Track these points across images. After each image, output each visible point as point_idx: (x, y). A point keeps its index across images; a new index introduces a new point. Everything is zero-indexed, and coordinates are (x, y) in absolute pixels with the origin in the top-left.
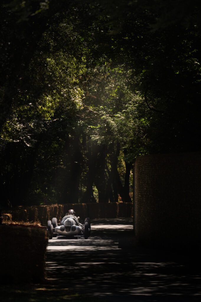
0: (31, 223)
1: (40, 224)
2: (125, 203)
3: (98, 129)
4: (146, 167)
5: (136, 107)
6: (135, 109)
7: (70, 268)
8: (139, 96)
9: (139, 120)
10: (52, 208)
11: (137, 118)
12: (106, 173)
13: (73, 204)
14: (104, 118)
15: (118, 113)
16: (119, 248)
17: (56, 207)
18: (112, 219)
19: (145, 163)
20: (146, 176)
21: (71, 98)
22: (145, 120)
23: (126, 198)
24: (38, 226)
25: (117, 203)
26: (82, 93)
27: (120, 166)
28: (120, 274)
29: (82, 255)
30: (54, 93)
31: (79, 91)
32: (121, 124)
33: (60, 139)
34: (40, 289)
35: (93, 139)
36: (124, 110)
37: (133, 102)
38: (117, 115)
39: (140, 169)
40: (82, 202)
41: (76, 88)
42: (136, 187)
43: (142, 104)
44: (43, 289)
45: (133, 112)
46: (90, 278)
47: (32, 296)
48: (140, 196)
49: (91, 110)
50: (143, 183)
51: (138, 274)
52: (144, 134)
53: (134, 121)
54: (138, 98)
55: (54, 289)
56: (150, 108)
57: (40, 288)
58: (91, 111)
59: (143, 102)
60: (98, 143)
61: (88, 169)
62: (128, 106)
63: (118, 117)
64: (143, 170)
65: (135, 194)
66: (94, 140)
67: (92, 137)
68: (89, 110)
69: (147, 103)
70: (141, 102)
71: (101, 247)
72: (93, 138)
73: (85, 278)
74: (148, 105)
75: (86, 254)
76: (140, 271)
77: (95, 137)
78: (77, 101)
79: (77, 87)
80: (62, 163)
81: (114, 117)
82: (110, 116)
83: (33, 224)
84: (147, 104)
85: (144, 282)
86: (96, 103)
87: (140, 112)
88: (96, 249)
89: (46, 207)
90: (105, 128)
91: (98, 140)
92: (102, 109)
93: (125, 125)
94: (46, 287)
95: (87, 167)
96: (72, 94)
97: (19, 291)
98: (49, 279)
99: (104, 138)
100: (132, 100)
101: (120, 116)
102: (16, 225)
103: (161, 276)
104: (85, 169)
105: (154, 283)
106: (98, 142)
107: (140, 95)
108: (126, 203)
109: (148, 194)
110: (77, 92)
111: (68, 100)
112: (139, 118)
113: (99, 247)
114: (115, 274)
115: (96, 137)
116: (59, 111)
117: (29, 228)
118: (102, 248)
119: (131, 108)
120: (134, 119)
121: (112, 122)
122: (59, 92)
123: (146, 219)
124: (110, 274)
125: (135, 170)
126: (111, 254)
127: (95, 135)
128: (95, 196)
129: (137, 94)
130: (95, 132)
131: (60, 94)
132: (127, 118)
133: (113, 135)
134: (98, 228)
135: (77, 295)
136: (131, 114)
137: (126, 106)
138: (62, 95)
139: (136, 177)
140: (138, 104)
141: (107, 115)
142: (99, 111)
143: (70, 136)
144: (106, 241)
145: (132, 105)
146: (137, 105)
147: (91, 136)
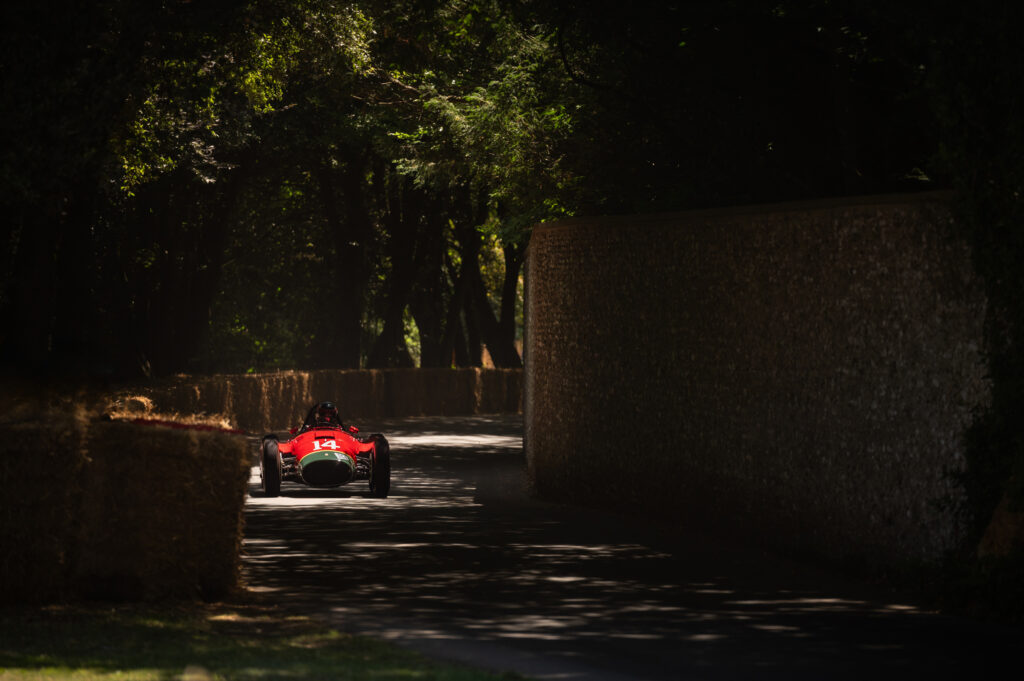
0: (200, 419)
1: (228, 421)
2: (500, 369)
3: (417, 139)
4: (561, 255)
5: (531, 72)
6: (528, 79)
7: (325, 558)
8: (542, 39)
9: (540, 112)
10: (278, 381)
11: (534, 106)
12: (445, 280)
13: (343, 372)
14: (432, 106)
15: (477, 91)
16: (475, 502)
17: (290, 378)
18: (460, 419)
19: (557, 243)
20: (561, 283)
21: (335, 41)
22: (557, 114)
23: (505, 355)
24: (221, 426)
25: (477, 369)
26: (368, 26)
27: (490, 258)
28: (473, 576)
29: (361, 522)
30: (285, 28)
31: (359, 20)
32: (486, 124)
33: (305, 173)
34: (223, 617)
35: (401, 170)
36: (494, 82)
37: (523, 57)
38: (474, 97)
39: (541, 262)
40: (369, 366)
41: (350, 12)
42: (530, 319)
43: (551, 63)
44: (231, 618)
45: (520, 89)
46: (380, 588)
47: (197, 637)
48: (540, 344)
49: (397, 81)
50: (549, 304)
51: (528, 577)
52: (554, 155)
53: (526, 116)
54: (537, 45)
55: (266, 619)
56: (573, 76)
57: (222, 613)
58: (395, 85)
59: (554, 58)
60: (417, 184)
61: (390, 265)
62: (506, 70)
63: (476, 103)
64: (552, 266)
65: (529, 340)
66: (404, 173)
67: (397, 164)
68: (389, 80)
69: (566, 62)
70: (545, 58)
71: (421, 501)
72: (401, 167)
73: (365, 590)
74: (568, 68)
75: (373, 518)
76: (536, 568)
77: (407, 165)
78: (353, 49)
79: (355, 7)
80: (311, 244)
81: (464, 101)
82: (450, 100)
83: (205, 422)
84: (566, 64)
85: (546, 600)
86: (412, 60)
87: (543, 88)
88: (405, 506)
89: (259, 378)
90: (438, 136)
91: (415, 173)
92: (430, 80)
93: (497, 127)
94: (241, 612)
95: (388, 259)
96: (339, 28)
97: (157, 623)
98: (252, 589)
99: (436, 167)
100: (520, 53)
101: (481, 99)
102: (154, 422)
103: (599, 583)
104: (380, 265)
105: (574, 603)
106: (417, 181)
107: (546, 35)
108: (506, 370)
109: (566, 338)
110: (355, 22)
111: (327, 48)
112: (542, 105)
113: (413, 500)
114: (457, 577)
115: (410, 165)
116: (298, 83)
117: (194, 433)
118: (423, 502)
119: (515, 77)
120: (525, 109)
121: (457, 118)
122: (298, 21)
123: (558, 416)
124: (444, 576)
125: (530, 266)
126: (450, 519)
127: (408, 159)
128: (411, 350)
129: (535, 33)
130: (407, 150)
131: (299, 28)
132: (504, 105)
133: (462, 158)
134: (415, 445)
135: (334, 635)
136: (516, 95)
137: (500, 68)
138: (308, 33)
139: (531, 286)
140: (536, 65)
141: (443, 97)
142: (419, 83)
143: (335, 162)
144: (438, 482)
145: (520, 67)
146: (533, 66)
147: (395, 161)
